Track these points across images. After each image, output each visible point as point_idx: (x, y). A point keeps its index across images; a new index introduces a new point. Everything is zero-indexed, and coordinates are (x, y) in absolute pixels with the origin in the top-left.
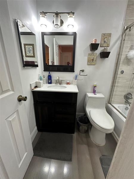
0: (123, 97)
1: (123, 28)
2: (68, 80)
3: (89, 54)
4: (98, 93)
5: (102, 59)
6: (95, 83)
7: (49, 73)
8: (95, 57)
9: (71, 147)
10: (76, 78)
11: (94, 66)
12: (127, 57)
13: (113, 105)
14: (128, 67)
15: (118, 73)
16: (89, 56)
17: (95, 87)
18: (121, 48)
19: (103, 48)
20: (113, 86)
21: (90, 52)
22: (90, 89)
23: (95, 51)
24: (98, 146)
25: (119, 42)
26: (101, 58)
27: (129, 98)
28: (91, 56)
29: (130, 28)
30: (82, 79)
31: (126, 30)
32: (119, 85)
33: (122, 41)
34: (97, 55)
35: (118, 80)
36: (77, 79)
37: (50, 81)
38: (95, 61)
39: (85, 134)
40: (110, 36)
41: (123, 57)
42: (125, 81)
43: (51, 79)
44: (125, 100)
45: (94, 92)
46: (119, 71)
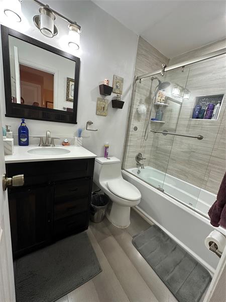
0: (135, 158)
1: (134, 77)
2: (66, 138)
3: (98, 98)
4: (111, 156)
5: (115, 109)
6: (107, 143)
7: (23, 122)
8: (107, 105)
9: (93, 253)
10: (80, 133)
11: (104, 117)
12: (137, 111)
13: (127, 170)
14: (139, 123)
15: (131, 130)
16: (99, 102)
17: (106, 148)
18: (132, 99)
19: (116, 95)
20: (126, 146)
21: (99, 96)
22: (100, 151)
23: (106, 96)
24: (125, 230)
25: (130, 92)
26: (113, 107)
27: (140, 159)
28: (101, 103)
29: (140, 79)
30: (89, 137)
31: (137, 80)
32: (132, 144)
33: (133, 91)
34: (109, 102)
35: (131, 138)
36: (82, 135)
37: (24, 140)
38: (107, 110)
39: (102, 222)
40: (123, 82)
41: (134, 111)
42: (136, 139)
43: (28, 136)
44: (136, 162)
45: (106, 155)
46: (132, 127)
